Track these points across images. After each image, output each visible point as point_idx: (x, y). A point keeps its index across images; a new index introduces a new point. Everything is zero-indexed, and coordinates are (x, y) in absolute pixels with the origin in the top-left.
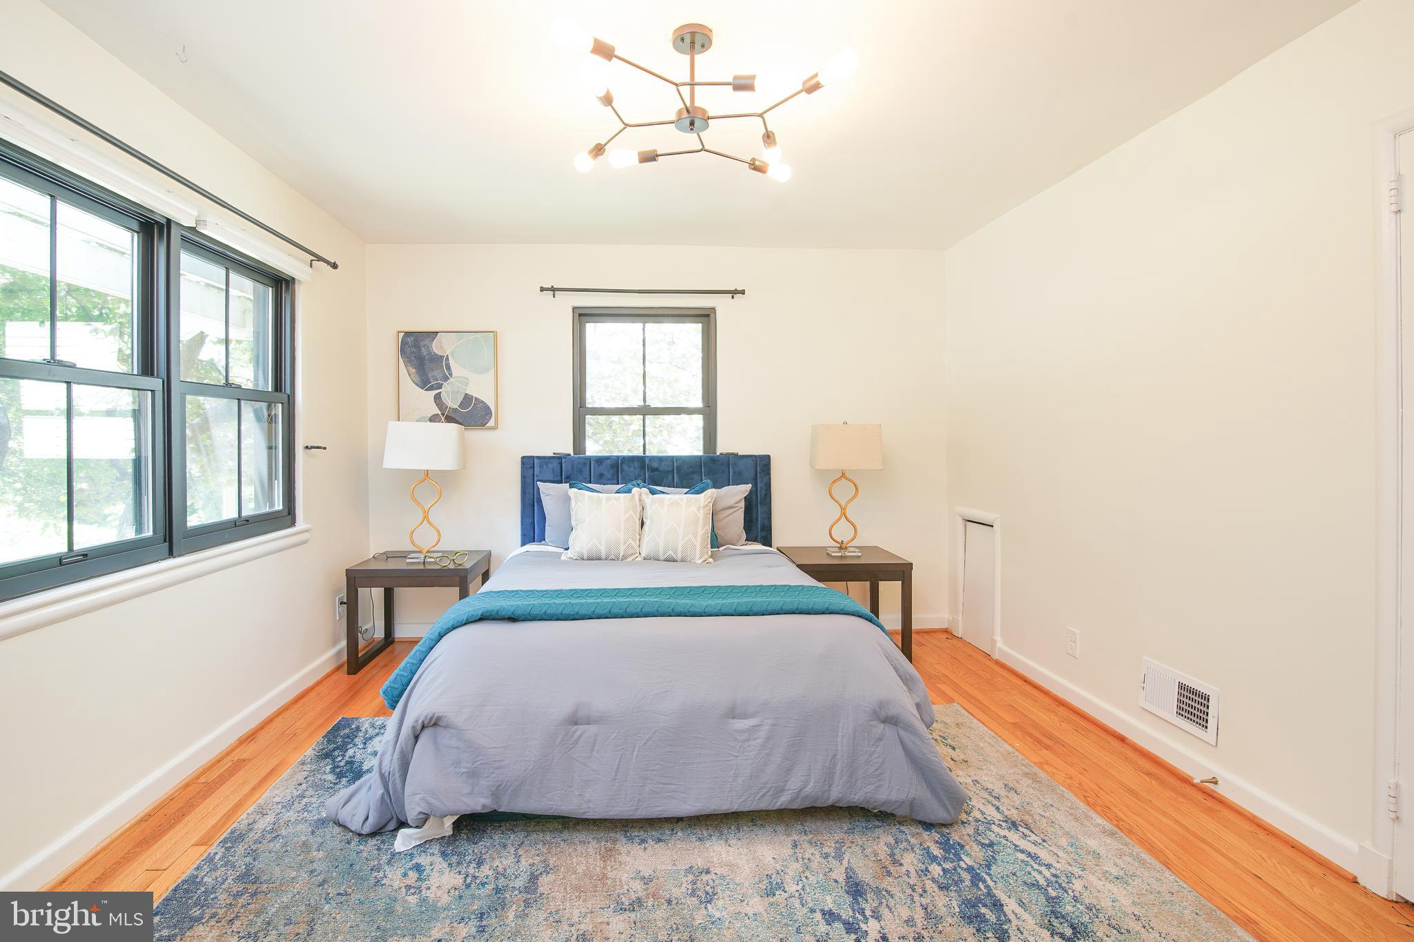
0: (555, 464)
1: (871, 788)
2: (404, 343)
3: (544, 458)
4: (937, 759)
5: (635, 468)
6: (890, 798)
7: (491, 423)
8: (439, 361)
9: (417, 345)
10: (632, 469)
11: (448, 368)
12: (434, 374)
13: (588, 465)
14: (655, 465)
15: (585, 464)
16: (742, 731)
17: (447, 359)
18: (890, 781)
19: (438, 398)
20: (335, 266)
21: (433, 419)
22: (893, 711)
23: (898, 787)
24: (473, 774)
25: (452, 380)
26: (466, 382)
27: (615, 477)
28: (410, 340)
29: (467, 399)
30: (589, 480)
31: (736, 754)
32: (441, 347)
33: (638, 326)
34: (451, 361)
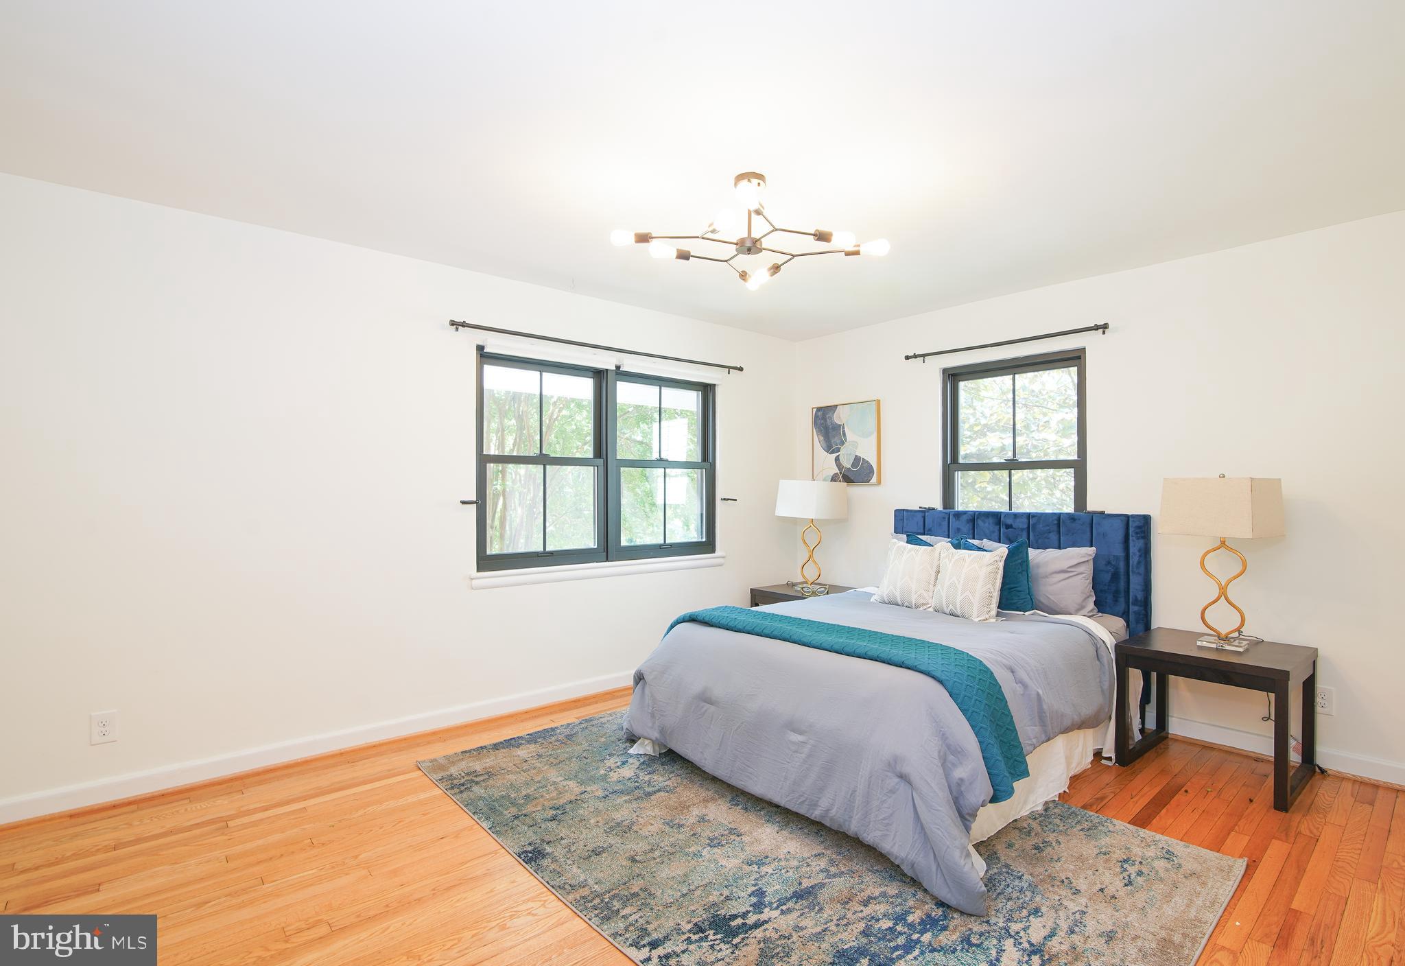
0: (919, 517)
1: (878, 833)
2: (816, 416)
3: (911, 511)
4: (940, 834)
5: (989, 524)
6: (892, 850)
7: (874, 480)
8: (838, 429)
9: (824, 418)
10: (987, 524)
11: (844, 435)
12: (836, 440)
13: (947, 519)
14: (1009, 521)
15: (944, 518)
16: (794, 743)
17: (843, 427)
18: (895, 837)
19: (837, 459)
20: (741, 369)
21: (834, 479)
22: (906, 769)
23: (900, 843)
24: (653, 715)
25: (846, 444)
26: (855, 444)
27: (971, 532)
28: (820, 413)
29: (857, 459)
30: (947, 533)
31: (788, 760)
32: (840, 418)
33: (1007, 379)
34: (846, 429)
